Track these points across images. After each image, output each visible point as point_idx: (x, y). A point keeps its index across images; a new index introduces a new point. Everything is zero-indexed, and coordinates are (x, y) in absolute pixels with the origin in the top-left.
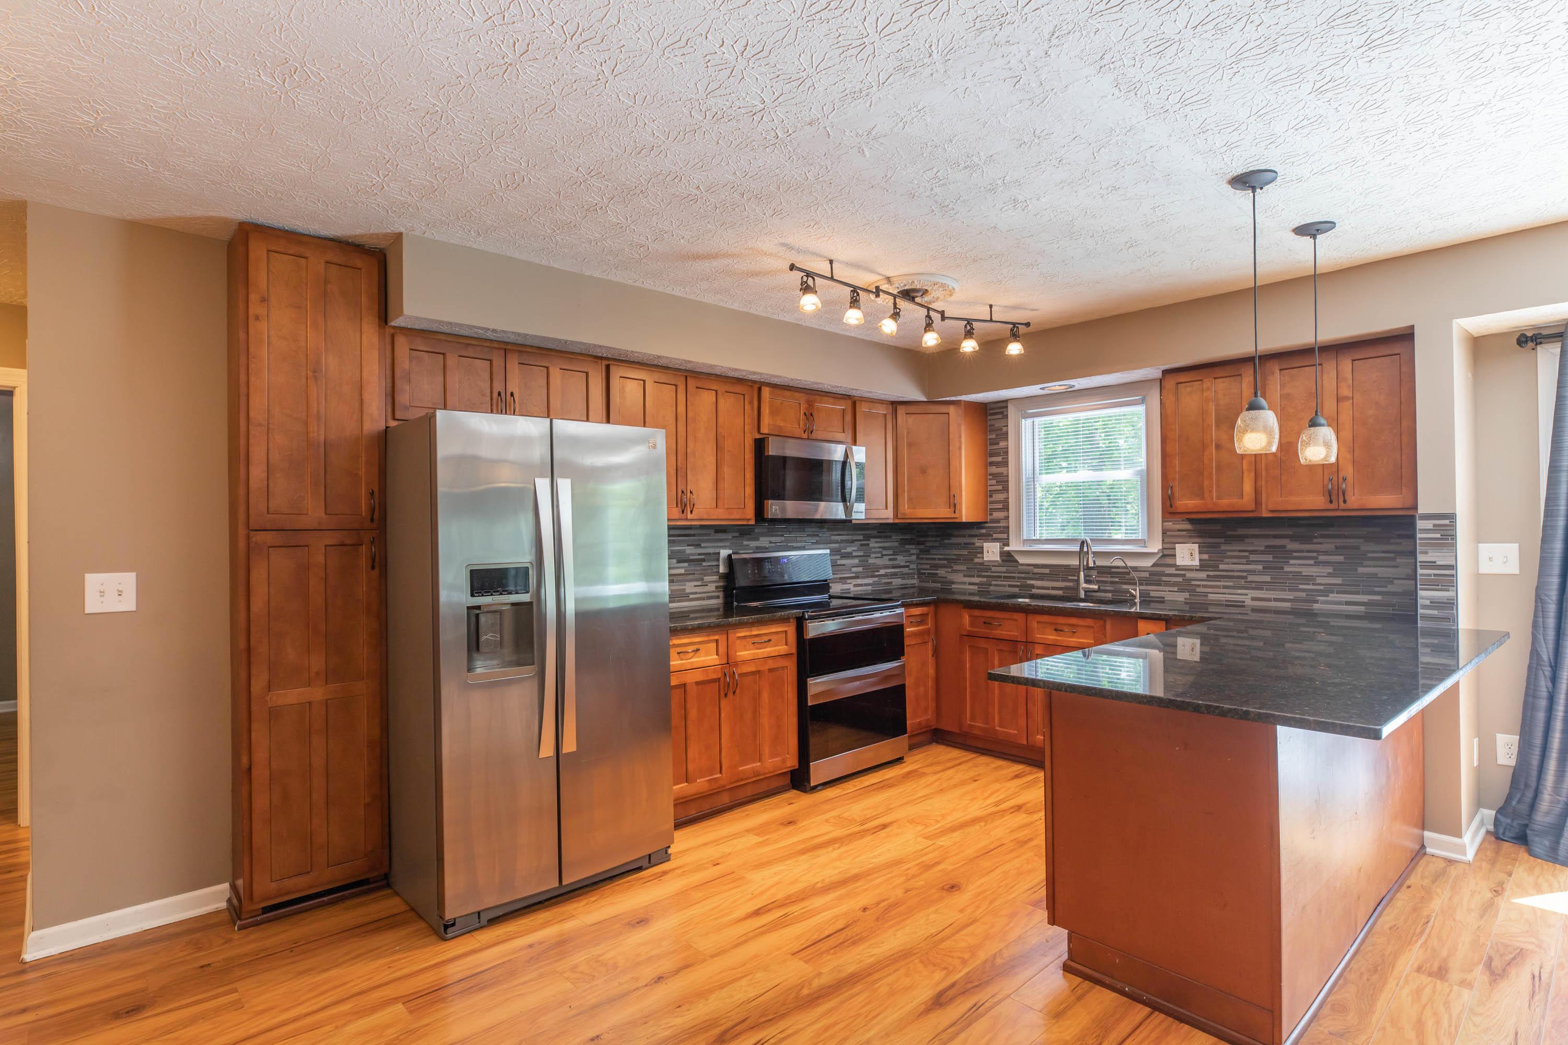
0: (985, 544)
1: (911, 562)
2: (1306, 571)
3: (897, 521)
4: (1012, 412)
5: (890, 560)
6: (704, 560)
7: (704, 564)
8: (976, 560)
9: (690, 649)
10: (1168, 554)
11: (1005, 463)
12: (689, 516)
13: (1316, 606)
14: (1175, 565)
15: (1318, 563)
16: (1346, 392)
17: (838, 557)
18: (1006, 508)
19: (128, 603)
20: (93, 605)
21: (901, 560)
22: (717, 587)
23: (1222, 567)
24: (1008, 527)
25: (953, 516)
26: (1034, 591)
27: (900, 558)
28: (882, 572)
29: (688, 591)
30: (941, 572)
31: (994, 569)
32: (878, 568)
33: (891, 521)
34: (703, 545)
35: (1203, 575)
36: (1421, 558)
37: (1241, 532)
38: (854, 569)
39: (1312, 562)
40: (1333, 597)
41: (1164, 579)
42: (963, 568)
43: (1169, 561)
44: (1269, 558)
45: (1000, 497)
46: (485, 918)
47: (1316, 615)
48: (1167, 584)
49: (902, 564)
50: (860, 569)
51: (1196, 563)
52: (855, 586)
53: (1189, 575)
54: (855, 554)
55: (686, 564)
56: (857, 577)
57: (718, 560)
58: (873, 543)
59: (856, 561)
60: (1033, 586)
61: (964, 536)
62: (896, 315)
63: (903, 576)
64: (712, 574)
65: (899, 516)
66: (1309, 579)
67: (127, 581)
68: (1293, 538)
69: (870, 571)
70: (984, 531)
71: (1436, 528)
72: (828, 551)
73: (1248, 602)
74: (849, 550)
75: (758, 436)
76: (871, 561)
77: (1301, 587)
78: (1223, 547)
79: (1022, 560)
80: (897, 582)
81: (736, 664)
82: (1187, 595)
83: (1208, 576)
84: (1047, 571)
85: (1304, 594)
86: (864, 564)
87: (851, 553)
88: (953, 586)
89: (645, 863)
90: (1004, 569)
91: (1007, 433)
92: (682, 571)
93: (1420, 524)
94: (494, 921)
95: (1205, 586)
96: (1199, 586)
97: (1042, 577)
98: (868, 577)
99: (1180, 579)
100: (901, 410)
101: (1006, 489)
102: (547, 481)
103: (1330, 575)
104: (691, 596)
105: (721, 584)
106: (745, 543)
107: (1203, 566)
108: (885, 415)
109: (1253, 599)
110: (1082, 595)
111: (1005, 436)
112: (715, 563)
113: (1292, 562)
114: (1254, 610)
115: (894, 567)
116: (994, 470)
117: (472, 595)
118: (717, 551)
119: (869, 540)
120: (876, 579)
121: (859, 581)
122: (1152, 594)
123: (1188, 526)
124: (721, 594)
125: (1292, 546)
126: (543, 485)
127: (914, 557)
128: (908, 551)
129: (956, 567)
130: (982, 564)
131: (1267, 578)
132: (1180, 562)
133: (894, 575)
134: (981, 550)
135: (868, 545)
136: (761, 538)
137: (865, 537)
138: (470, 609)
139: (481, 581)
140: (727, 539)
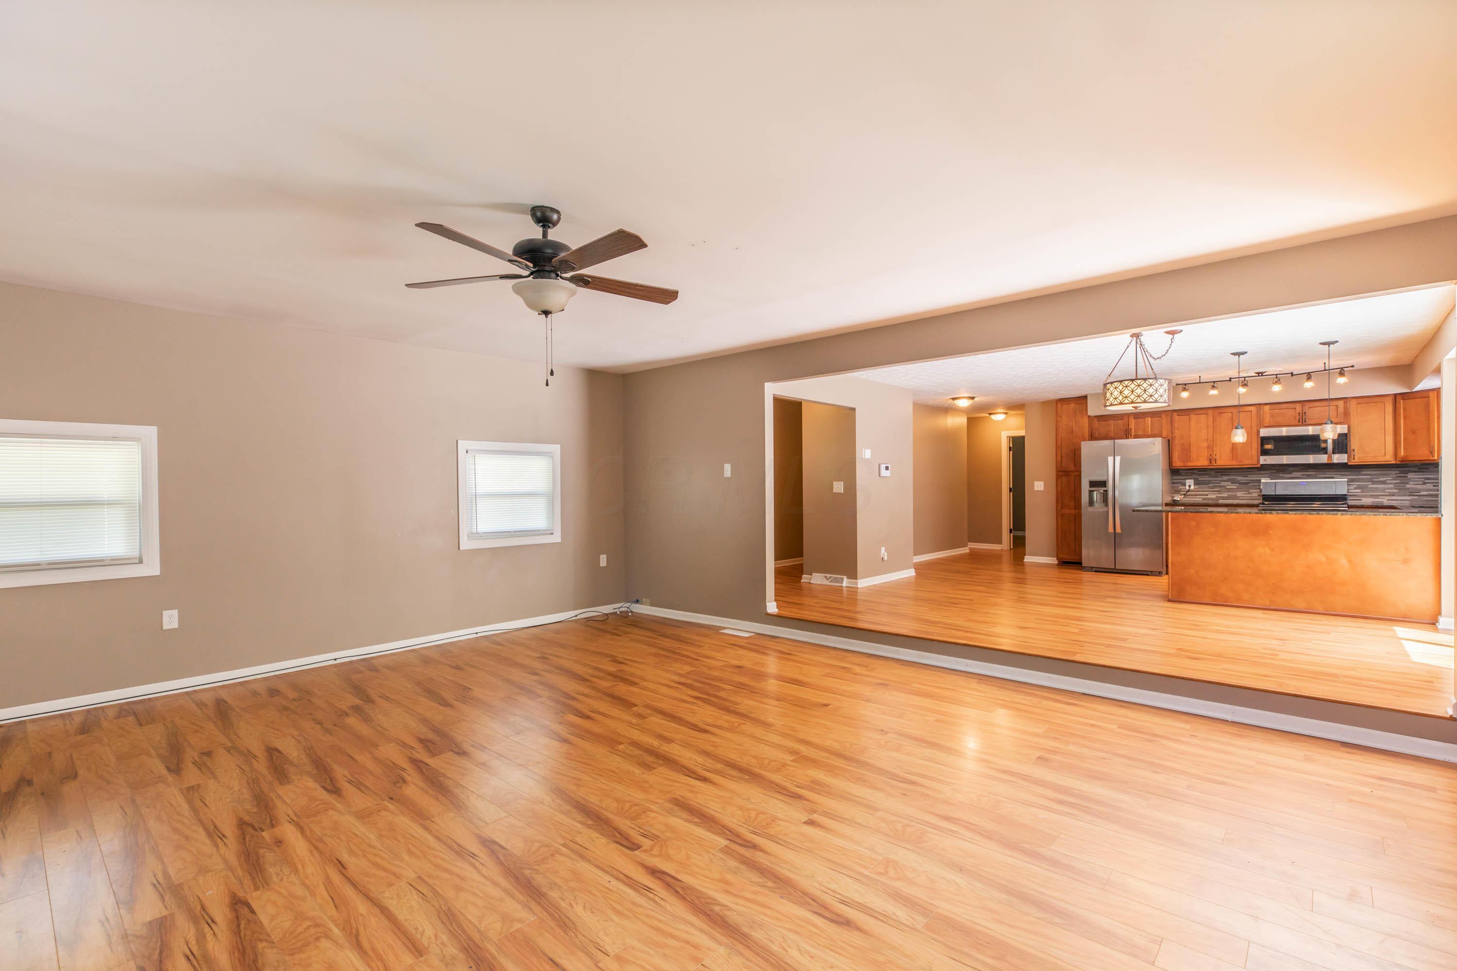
3: (1397, 462)
5: (1434, 486)
7: (1249, 484)
17: (1370, 483)
19: (1042, 489)
20: (1036, 489)
25: (1432, 458)
29: (1239, 495)
34: (1249, 476)
46: (1094, 569)
50: (1397, 491)
52: (1388, 500)
54: (1388, 482)
55: (1237, 484)
58: (1410, 475)
59: (1392, 486)
64: (1256, 489)
65: (1398, 459)
67: (1042, 483)
72: (1346, 480)
75: (1260, 428)
92: (1235, 487)
94: (1096, 572)
100: (1399, 398)
102: (1112, 458)
104: (1240, 498)
106: (1281, 475)
112: (1259, 484)
117: (1090, 487)
118: (1260, 478)
119: (1407, 474)
120: (1416, 497)
126: (1110, 459)
135: (1407, 477)
136: (1294, 473)
137: (1401, 472)
138: (1090, 491)
139: (1093, 484)
140: (1268, 474)
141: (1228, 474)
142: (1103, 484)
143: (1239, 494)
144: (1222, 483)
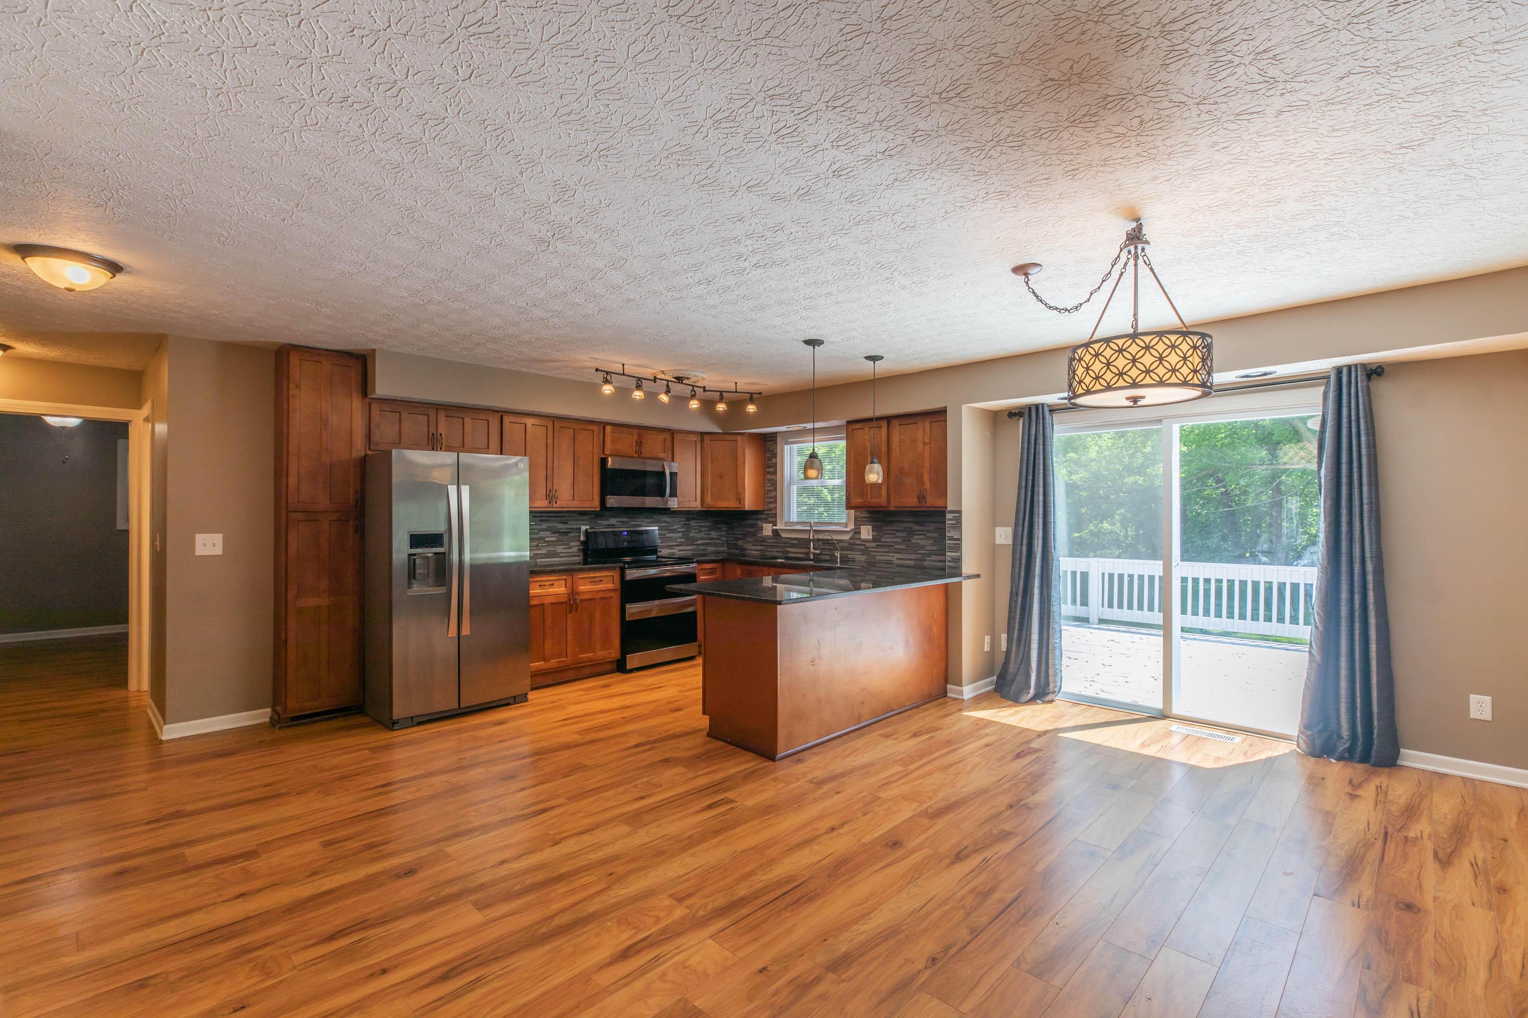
0: (764, 525)
1: (722, 536)
2: (922, 542)
3: (704, 509)
4: (779, 440)
5: (706, 534)
6: (569, 532)
7: (570, 535)
8: (759, 535)
9: (547, 584)
10: (857, 532)
11: (775, 473)
12: (555, 505)
13: (926, 563)
14: (860, 539)
15: (927, 538)
16: (927, 440)
17: (667, 532)
18: (775, 502)
19: (218, 551)
20: (199, 551)
21: (714, 534)
22: (579, 550)
23: (883, 540)
24: (776, 514)
25: (739, 506)
26: (790, 555)
27: (713, 533)
28: (700, 542)
29: (558, 551)
30: (740, 543)
31: (768, 541)
32: (697, 540)
33: (699, 509)
34: (569, 523)
35: (874, 545)
36: (948, 534)
37: (892, 519)
38: (679, 540)
39: (923, 537)
40: (934, 557)
41: (856, 547)
42: (751, 540)
43: (857, 536)
44: (905, 534)
45: (773, 494)
46: (416, 720)
47: (925, 568)
48: (857, 550)
49: (715, 537)
50: (683, 540)
51: (871, 537)
53: (868, 544)
54: (679, 530)
55: (557, 535)
56: (681, 545)
57: (580, 532)
58: (693, 523)
59: (680, 535)
60: (789, 552)
61: (752, 519)
62: (668, 392)
63: (715, 545)
64: (575, 541)
65: (705, 505)
66: (923, 547)
67: (218, 538)
68: (916, 523)
69: (690, 541)
70: (763, 516)
71: (954, 518)
72: (657, 528)
73: (896, 561)
74: (675, 527)
75: (603, 456)
76: (691, 535)
77: (920, 552)
78: (884, 528)
79: (783, 535)
80: (711, 549)
81: (578, 593)
82: (866, 557)
83: (877, 545)
84: (796, 542)
85: (919, 556)
86: (685, 535)
87: (676, 529)
88: (747, 552)
89: (512, 701)
90: (773, 541)
91: (776, 454)
92: (554, 539)
93: (948, 516)
94: (419, 724)
95: (874, 551)
96: (872, 551)
97: (793, 546)
98: (688, 545)
99: (862, 547)
100: (706, 438)
101: (775, 489)
102: (455, 487)
103: (932, 545)
104: (561, 555)
105: (582, 548)
106: (599, 522)
107: (874, 540)
108: (696, 442)
109: (898, 559)
110: (812, 557)
111: (775, 456)
112: (577, 535)
113: (915, 537)
114: (899, 566)
115: (709, 539)
116: (769, 477)
117: (411, 548)
118: (579, 526)
120: (695, 547)
121: (682, 548)
122: (850, 556)
123: (867, 515)
124: (581, 554)
125: (916, 527)
127: (724, 533)
128: (720, 529)
129: (748, 539)
130: (763, 538)
131: (904, 547)
132: (863, 537)
133: (708, 544)
134: (761, 529)
135: (689, 524)
136: (610, 519)
137: (687, 519)
138: (410, 555)
139: (417, 540)
140: (586, 520)
141: (549, 520)
142: (434, 540)
143: (559, 549)
144: (541, 533)
